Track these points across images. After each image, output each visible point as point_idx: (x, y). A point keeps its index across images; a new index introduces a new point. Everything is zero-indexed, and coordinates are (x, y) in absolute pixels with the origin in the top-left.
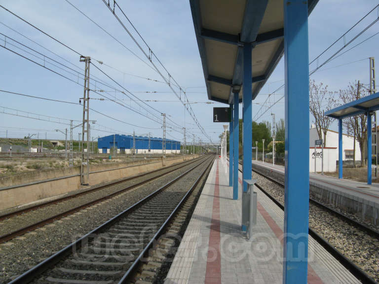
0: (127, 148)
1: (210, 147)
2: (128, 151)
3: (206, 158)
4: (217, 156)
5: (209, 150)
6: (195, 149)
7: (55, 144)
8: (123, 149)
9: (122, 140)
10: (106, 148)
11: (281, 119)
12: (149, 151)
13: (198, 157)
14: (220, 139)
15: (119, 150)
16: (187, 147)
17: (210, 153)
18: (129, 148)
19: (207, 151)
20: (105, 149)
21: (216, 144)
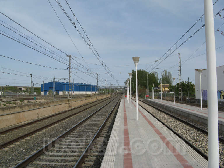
0: (61, 91)
1: (118, 89)
2: (61, 93)
3: (116, 96)
4: (124, 95)
5: (118, 91)
6: (109, 90)
7: (21, 89)
8: (58, 91)
9: (58, 85)
10: (47, 91)
11: (165, 70)
12: (73, 92)
13: (110, 96)
14: (124, 84)
15: (55, 92)
16: (103, 90)
17: (119, 93)
18: (62, 91)
19: (117, 92)
20: (45, 91)
21: (122, 87)
